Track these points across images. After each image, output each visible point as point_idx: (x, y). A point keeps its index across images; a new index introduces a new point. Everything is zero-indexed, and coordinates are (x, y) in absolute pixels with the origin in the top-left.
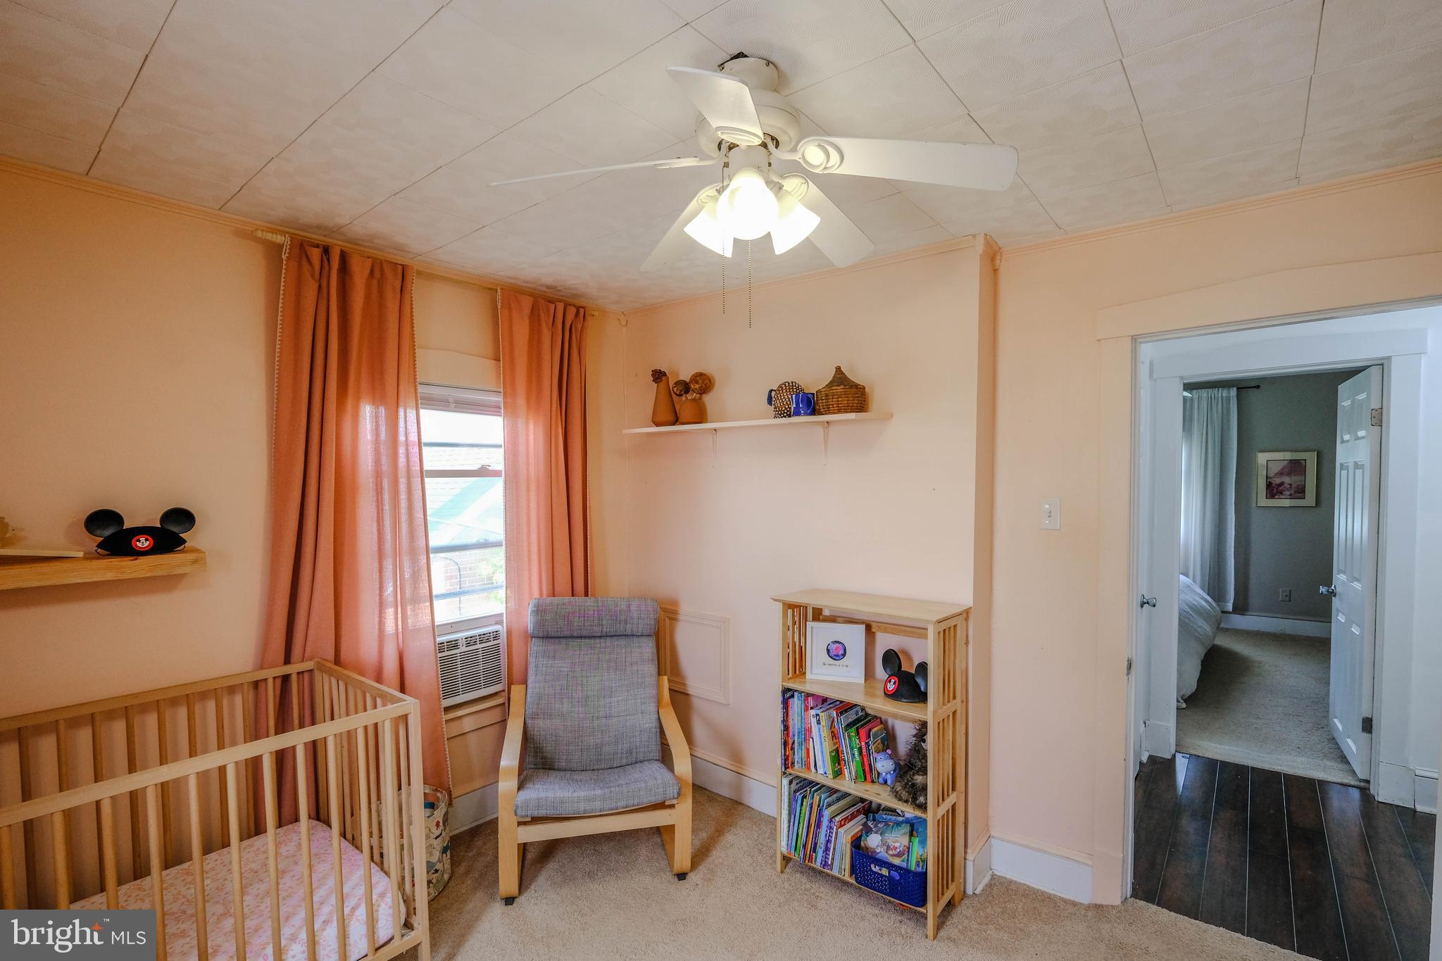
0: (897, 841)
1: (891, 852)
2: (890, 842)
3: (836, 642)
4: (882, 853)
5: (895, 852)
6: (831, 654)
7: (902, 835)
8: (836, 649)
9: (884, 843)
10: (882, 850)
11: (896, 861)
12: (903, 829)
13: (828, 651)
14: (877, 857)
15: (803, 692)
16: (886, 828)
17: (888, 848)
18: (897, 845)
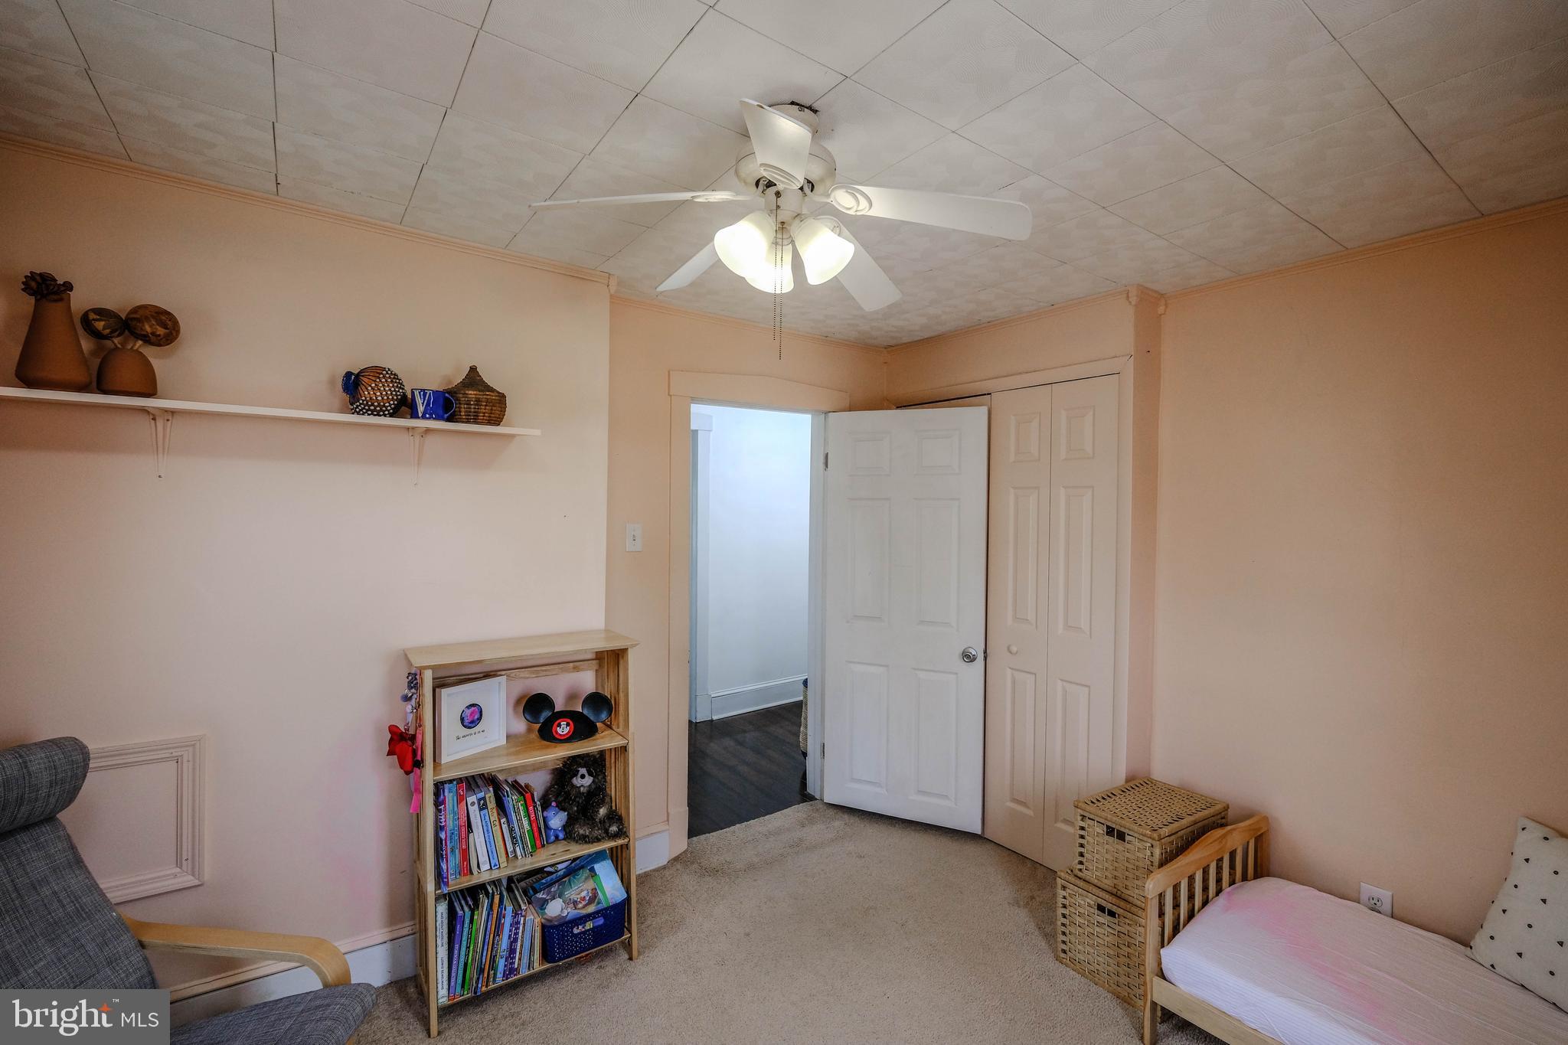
0: (582, 891)
1: (580, 906)
2: (574, 897)
3: (470, 705)
4: (570, 912)
5: (584, 903)
6: (466, 722)
7: (584, 882)
8: (471, 715)
9: (567, 902)
10: (569, 910)
11: (591, 909)
12: (582, 876)
13: (462, 719)
14: (568, 918)
15: (454, 780)
16: (563, 887)
17: (575, 903)
18: (584, 894)
